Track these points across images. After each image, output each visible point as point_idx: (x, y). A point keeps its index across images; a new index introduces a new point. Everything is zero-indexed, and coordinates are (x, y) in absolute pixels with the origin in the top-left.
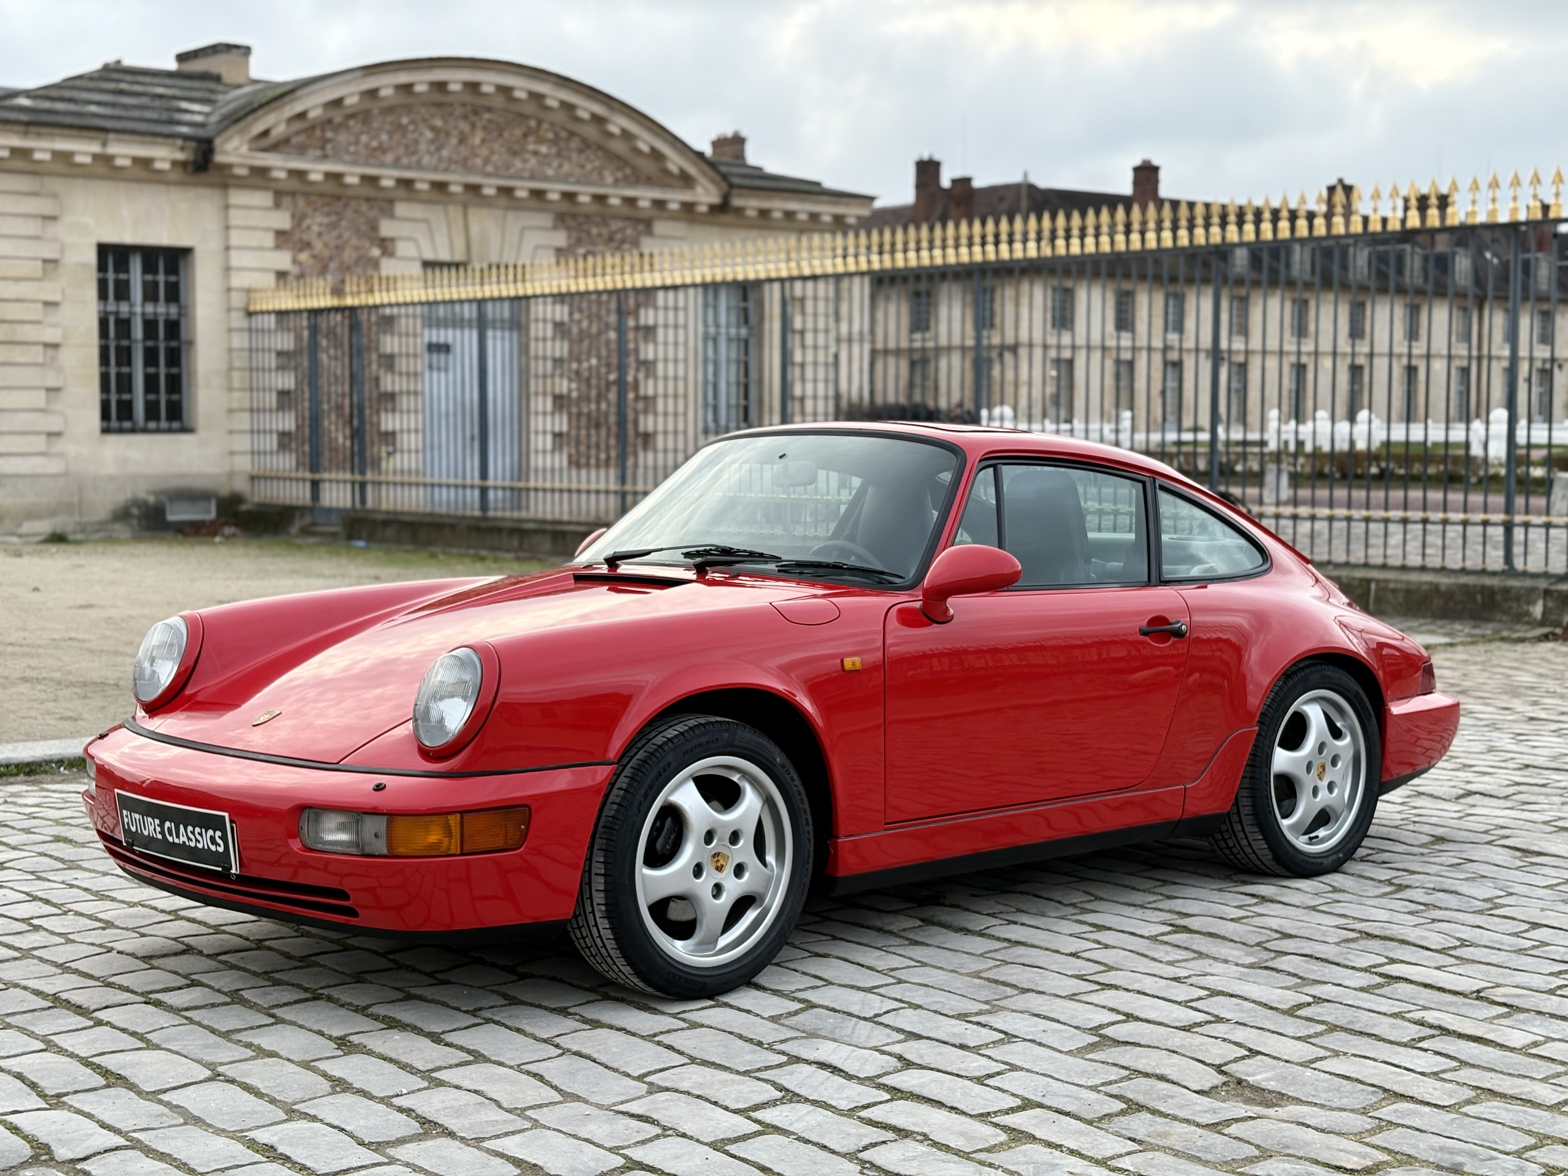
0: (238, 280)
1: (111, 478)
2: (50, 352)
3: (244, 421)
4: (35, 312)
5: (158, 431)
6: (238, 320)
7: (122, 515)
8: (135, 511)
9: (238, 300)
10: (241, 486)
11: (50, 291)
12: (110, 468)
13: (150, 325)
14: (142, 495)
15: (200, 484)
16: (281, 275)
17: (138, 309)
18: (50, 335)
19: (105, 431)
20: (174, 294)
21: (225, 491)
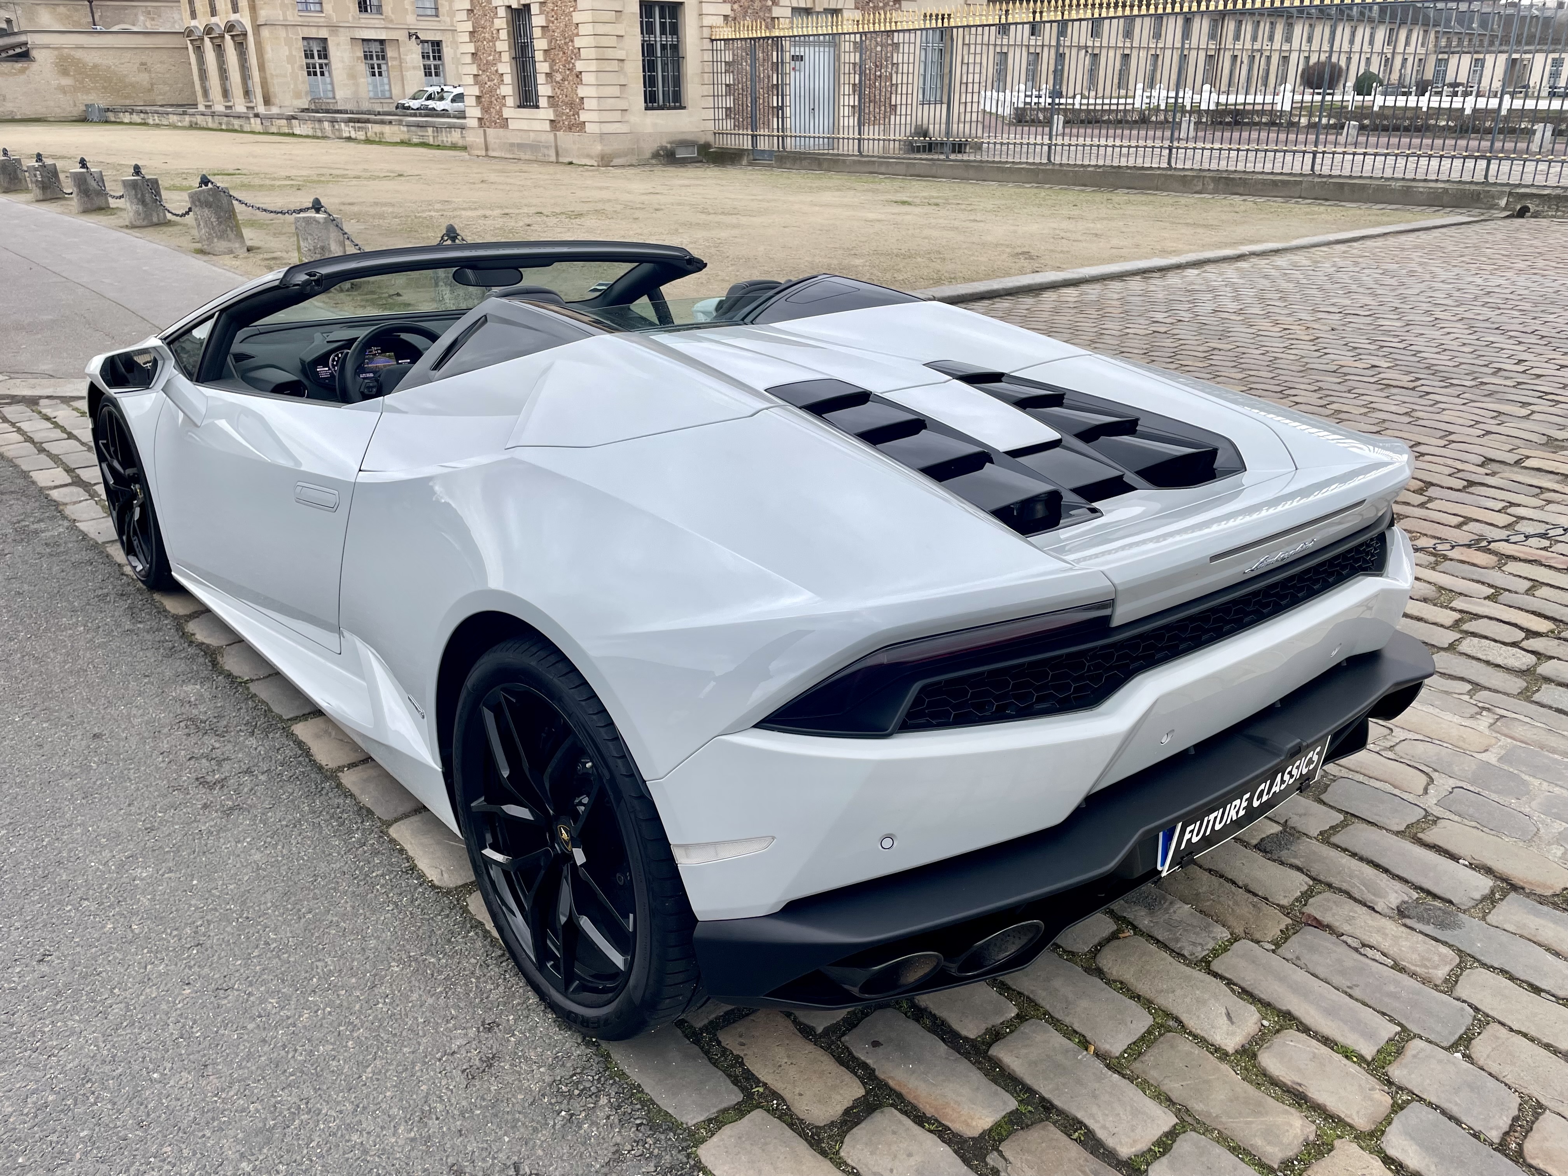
0: (707, 21)
1: (650, 135)
2: (621, 64)
3: (710, 102)
4: (612, 41)
5: (669, 108)
6: (707, 45)
7: (656, 155)
8: (661, 153)
9: (706, 33)
10: (710, 138)
11: (619, 29)
12: (649, 130)
13: (664, 47)
14: (665, 144)
15: (689, 137)
16: (726, 17)
17: (658, 39)
18: (621, 54)
19: (647, 109)
20: (675, 29)
21: (702, 142)
